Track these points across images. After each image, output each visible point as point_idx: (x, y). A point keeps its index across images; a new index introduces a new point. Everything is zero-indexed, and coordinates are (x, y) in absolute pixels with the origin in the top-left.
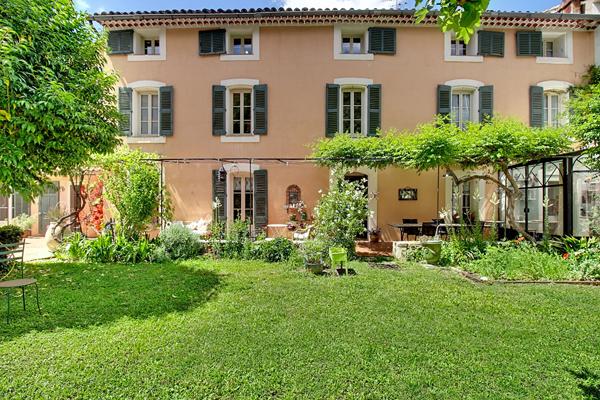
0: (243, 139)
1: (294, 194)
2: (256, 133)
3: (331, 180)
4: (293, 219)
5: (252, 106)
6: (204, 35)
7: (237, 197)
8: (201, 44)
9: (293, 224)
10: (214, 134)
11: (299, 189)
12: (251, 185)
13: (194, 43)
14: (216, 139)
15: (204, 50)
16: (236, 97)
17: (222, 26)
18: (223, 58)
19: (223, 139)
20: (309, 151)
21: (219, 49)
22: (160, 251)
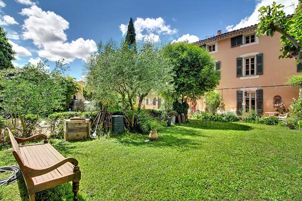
0: (251, 77)
1: (277, 99)
2: (257, 74)
3: (300, 94)
4: (277, 111)
5: (255, 63)
6: (233, 40)
7: (247, 101)
8: (232, 43)
9: (277, 113)
10: (237, 77)
11: (281, 97)
12: (254, 96)
13: (229, 43)
14: (238, 78)
15: (233, 45)
16: (247, 60)
17: (241, 34)
18: (241, 46)
19: (241, 78)
20: (287, 80)
21: (240, 43)
22: (224, 118)
